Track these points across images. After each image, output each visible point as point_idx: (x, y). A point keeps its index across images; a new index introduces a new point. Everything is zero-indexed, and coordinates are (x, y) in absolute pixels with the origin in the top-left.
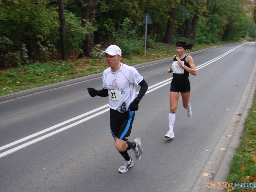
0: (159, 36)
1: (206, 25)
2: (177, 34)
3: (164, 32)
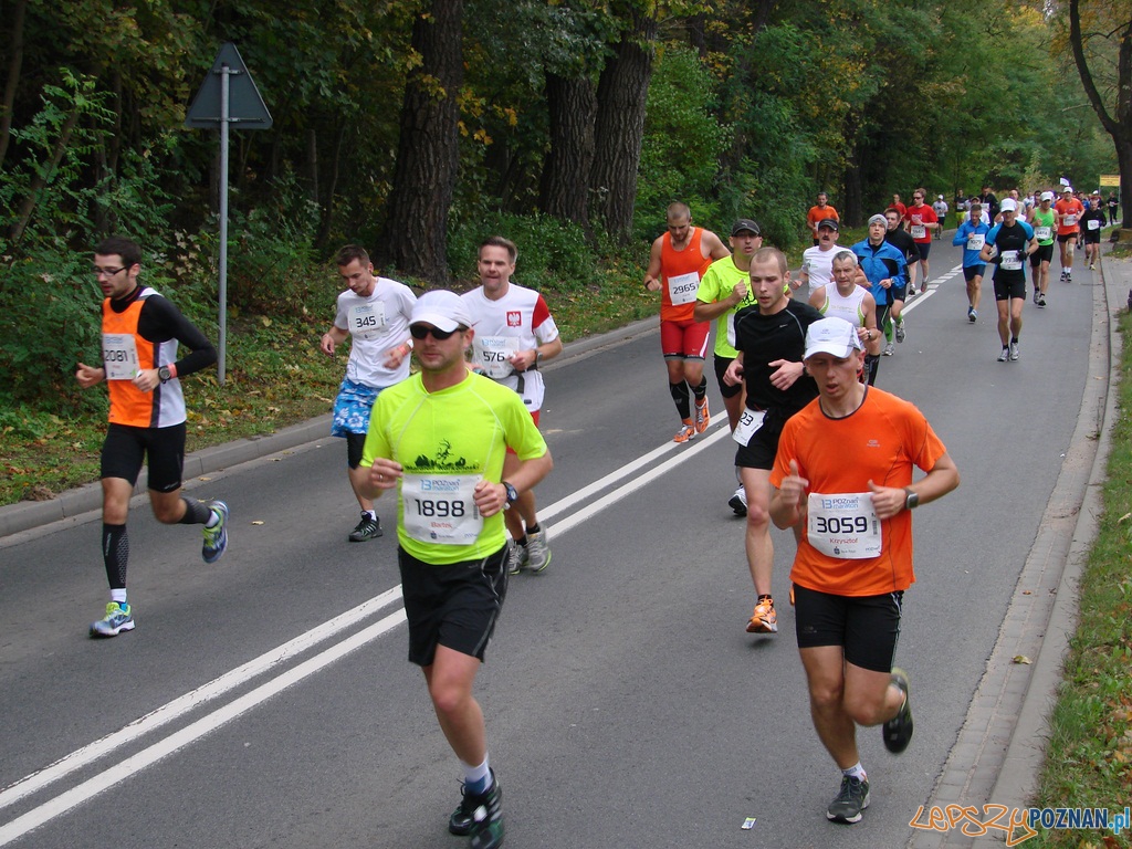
0: (343, 208)
1: (710, 110)
2: (486, 189)
3: (380, 178)
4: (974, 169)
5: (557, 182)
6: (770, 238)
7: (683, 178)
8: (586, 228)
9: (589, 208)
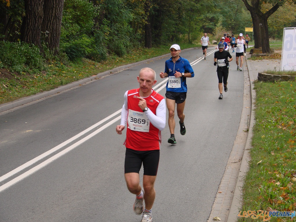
4: (196, 24)
5: (28, 29)
6: (115, 52)
7: (79, 27)
8: (40, 48)
9: (42, 39)
